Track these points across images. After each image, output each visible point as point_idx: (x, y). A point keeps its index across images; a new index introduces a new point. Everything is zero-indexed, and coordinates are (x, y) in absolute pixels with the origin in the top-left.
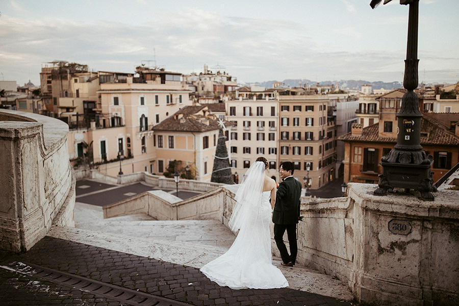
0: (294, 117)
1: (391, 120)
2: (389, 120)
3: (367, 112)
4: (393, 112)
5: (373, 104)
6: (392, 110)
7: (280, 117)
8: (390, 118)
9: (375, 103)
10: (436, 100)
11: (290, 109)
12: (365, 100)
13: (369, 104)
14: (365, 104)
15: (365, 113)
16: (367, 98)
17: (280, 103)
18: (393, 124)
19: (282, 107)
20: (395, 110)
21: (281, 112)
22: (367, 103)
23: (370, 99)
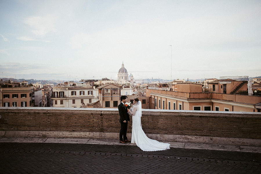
0: (13, 102)
1: (109, 101)
2: (108, 101)
3: (59, 96)
4: (110, 96)
5: (62, 92)
6: (109, 95)
7: (2, 102)
8: (108, 100)
9: (63, 91)
10: (93, 89)
11: (10, 97)
12: (57, 89)
13: (60, 92)
14: (57, 92)
15: (58, 97)
16: (58, 89)
17: (2, 93)
18: (110, 102)
19: (4, 95)
20: (111, 95)
21: (3, 99)
22: (59, 91)
23: (60, 89)
